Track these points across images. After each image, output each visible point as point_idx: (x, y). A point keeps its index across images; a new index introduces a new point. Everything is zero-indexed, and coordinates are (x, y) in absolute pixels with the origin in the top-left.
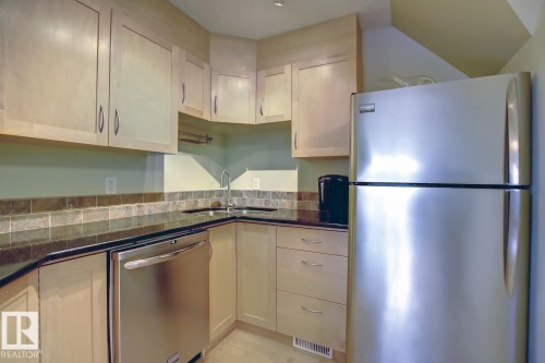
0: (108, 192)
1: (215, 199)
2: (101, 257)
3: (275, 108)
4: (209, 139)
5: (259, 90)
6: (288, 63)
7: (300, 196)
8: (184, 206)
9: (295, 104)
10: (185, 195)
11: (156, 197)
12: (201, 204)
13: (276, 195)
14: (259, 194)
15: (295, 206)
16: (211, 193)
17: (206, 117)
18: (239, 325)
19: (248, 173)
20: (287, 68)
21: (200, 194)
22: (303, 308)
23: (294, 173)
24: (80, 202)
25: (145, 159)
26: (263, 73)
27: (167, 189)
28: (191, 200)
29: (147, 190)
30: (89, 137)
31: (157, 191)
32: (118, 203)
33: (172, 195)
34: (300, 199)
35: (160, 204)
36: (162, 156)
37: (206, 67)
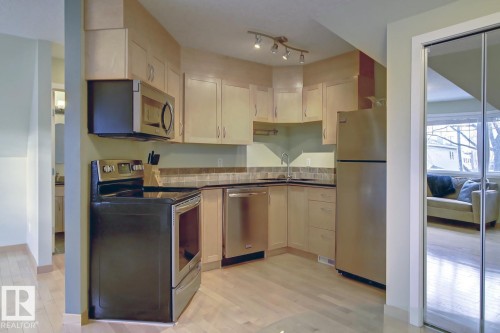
0: (219, 166)
2: (220, 191)
3: (314, 113)
4: (275, 132)
5: (304, 99)
6: (320, 82)
7: (335, 171)
8: (259, 176)
9: (325, 110)
10: (259, 169)
11: (242, 170)
12: (270, 176)
13: (321, 170)
14: (311, 169)
15: (333, 177)
16: (277, 169)
17: (270, 120)
19: (303, 154)
20: (320, 86)
21: (270, 169)
22: (322, 236)
23: (332, 155)
24: (207, 170)
25: (236, 149)
26: (306, 88)
27: (248, 166)
28: (264, 172)
29: (238, 165)
31: (243, 166)
32: (223, 172)
33: (252, 169)
35: (245, 174)
36: (245, 146)
37: (269, 89)
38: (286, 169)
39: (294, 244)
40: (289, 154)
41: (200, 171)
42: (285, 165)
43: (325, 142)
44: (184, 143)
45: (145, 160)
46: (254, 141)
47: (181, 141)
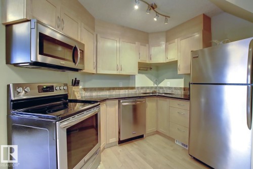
0: (120, 86)
1: (153, 90)
3: (172, 56)
4: (151, 69)
5: (166, 49)
6: (176, 38)
7: (185, 89)
8: (142, 91)
9: (179, 54)
10: (142, 88)
11: (133, 88)
12: (148, 91)
13: (175, 88)
14: (169, 88)
15: (183, 93)
16: (152, 87)
17: (148, 62)
18: (157, 132)
19: (166, 80)
20: (176, 40)
21: (148, 88)
22: (178, 129)
23: (182, 80)
24: (114, 89)
26: (168, 43)
27: (136, 86)
28: (144, 89)
29: (130, 86)
30: (115, 72)
31: (133, 86)
32: (123, 89)
33: (138, 88)
34: (184, 90)
35: (134, 90)
36: (135, 75)
37: (147, 45)
38: (156, 88)
39: (161, 130)
40: (158, 80)
41: (109, 89)
42: (156, 86)
43: (179, 72)
44: (97, 74)
45: (70, 83)
46: (139, 73)
47: (95, 72)
